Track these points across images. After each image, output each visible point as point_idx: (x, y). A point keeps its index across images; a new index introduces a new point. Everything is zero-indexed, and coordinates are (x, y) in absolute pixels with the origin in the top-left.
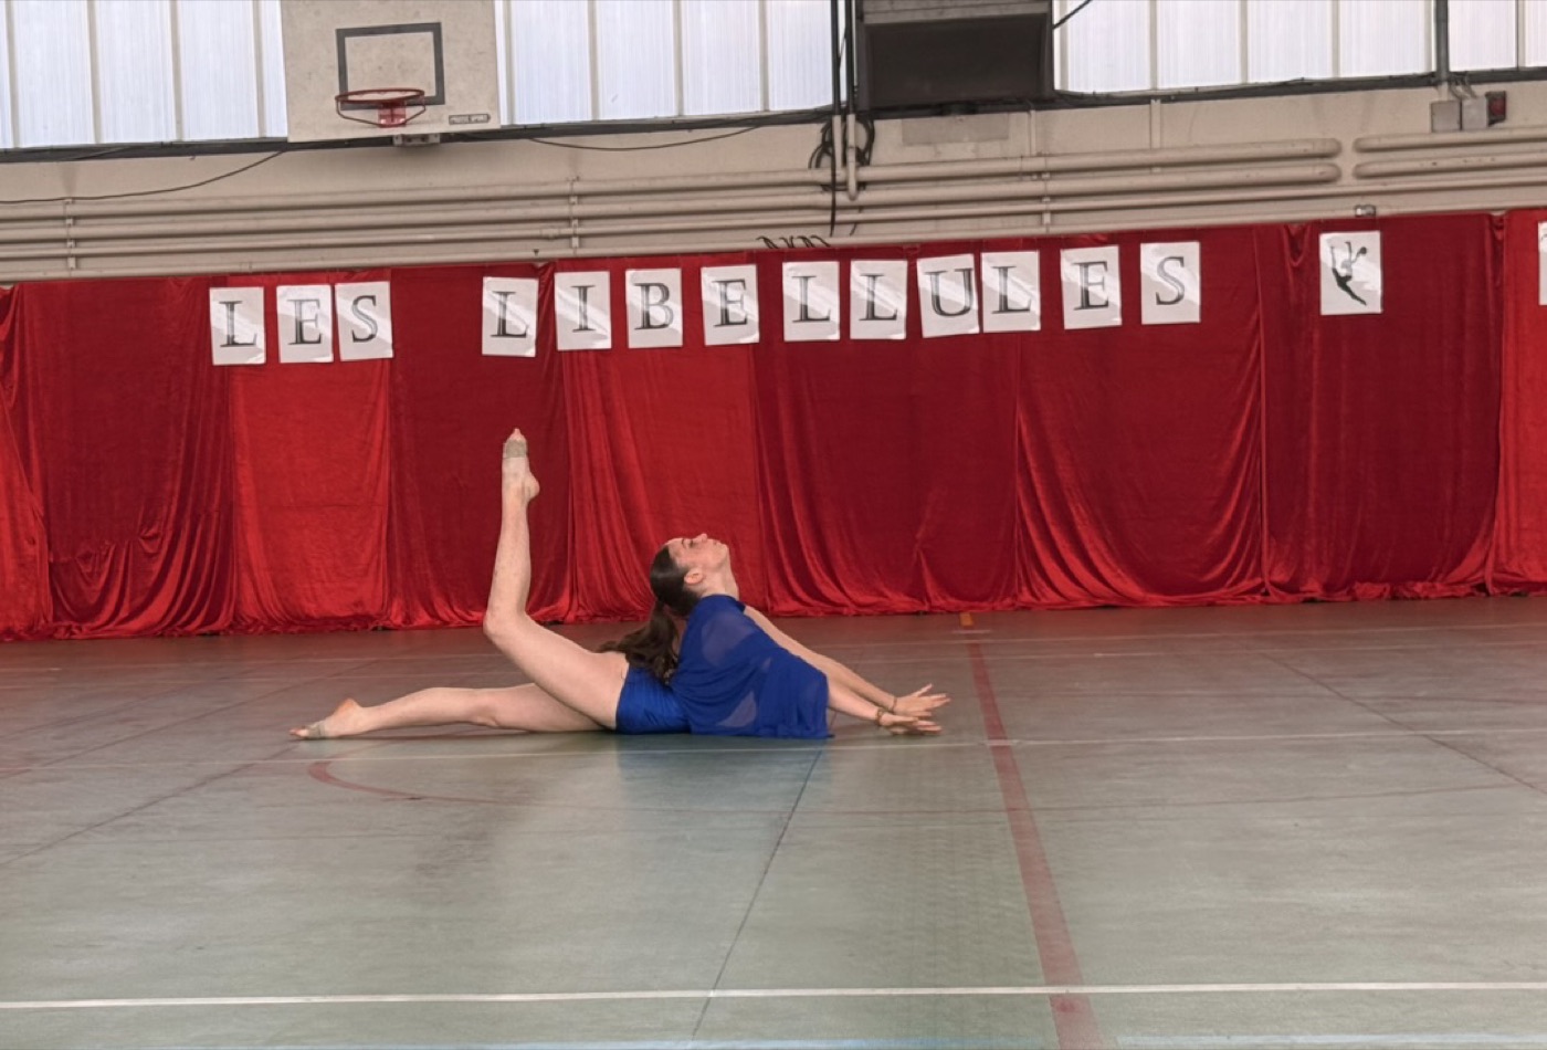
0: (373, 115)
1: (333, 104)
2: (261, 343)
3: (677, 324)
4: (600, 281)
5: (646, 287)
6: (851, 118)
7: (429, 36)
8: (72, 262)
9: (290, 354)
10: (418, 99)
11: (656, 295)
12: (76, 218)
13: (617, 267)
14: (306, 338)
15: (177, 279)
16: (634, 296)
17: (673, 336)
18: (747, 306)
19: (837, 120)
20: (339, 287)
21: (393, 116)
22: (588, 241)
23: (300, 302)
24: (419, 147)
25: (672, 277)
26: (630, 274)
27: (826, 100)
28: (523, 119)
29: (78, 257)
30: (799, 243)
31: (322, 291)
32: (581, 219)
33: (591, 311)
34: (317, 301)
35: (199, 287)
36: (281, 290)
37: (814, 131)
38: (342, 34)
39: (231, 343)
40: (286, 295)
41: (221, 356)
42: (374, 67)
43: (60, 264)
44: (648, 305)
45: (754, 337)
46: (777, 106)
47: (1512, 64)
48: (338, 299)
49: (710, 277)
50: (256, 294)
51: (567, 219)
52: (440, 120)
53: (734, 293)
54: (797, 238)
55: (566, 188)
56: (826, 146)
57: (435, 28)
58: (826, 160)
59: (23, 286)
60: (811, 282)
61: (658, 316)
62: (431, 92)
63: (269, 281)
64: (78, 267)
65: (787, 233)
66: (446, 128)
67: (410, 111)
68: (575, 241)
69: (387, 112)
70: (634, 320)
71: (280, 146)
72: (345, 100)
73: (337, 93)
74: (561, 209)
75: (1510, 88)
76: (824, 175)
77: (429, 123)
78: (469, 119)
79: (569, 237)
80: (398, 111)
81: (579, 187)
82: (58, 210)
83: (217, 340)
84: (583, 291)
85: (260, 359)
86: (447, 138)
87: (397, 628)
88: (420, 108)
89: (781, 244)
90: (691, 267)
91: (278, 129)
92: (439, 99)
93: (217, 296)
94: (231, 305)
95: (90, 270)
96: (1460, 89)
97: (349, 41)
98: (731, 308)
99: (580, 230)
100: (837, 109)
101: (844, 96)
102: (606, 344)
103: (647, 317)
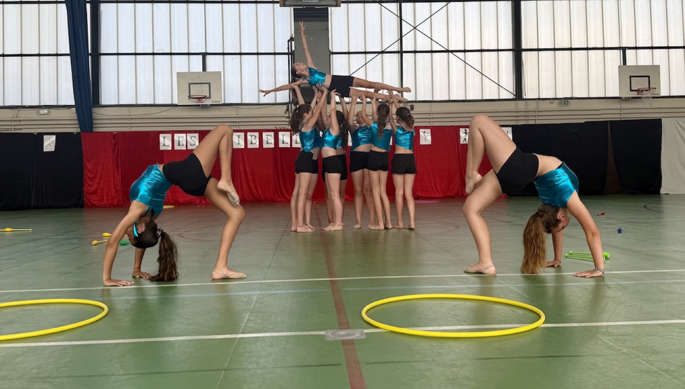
0: (196, 100)
1: (187, 98)
2: (171, 145)
3: (258, 143)
4: (242, 134)
5: (252, 136)
6: (293, 104)
7: (208, 85)
8: (130, 128)
9: (177, 148)
10: (205, 97)
11: (253, 137)
12: (131, 119)
13: (246, 132)
14: (180, 144)
15: (153, 132)
16: (249, 137)
17: (257, 146)
18: (272, 141)
19: (290, 105)
20: (188, 134)
21: (200, 100)
22: (240, 126)
23: (179, 137)
24: (205, 107)
25: (257, 134)
26: (248, 133)
27: (287, 101)
28: (227, 102)
29: (131, 127)
30: (282, 128)
31: (184, 135)
32: (239, 122)
33: (240, 140)
34: (183, 137)
35: (158, 133)
36: (175, 135)
37: (285, 106)
38: (190, 84)
39: (164, 145)
40: (176, 136)
41: (162, 148)
42: (196, 91)
43: (127, 128)
44: (252, 139)
45: (273, 146)
46: (278, 101)
47: (414, 100)
48: (188, 137)
49: (264, 134)
50: (170, 135)
51: (236, 122)
52: (210, 102)
53: (269, 137)
54: (282, 127)
55: (235, 116)
56: (288, 110)
57: (209, 84)
58: (288, 112)
59: (119, 133)
60: (285, 136)
61: (254, 141)
62: (208, 96)
63: (173, 133)
64: (131, 129)
65: (280, 126)
66: (211, 103)
67: (204, 100)
68: (237, 126)
69: (199, 100)
70: (249, 142)
71: (176, 106)
72: (190, 97)
73: (188, 95)
74: (235, 120)
75: (414, 104)
76: (287, 115)
77: (207, 102)
78: (216, 102)
79: (236, 126)
80: (201, 99)
81: (238, 116)
82: (127, 117)
83: (161, 145)
84: (239, 136)
85: (170, 149)
86: (211, 105)
87: (198, 204)
88: (205, 99)
89: (279, 128)
90: (261, 132)
91: (175, 102)
92: (210, 97)
93: (161, 136)
94: (164, 138)
95: (134, 129)
96: (405, 104)
97: (191, 85)
98: (269, 140)
99: (238, 124)
100: (290, 102)
101: (291, 100)
102: (243, 147)
103: (251, 142)
